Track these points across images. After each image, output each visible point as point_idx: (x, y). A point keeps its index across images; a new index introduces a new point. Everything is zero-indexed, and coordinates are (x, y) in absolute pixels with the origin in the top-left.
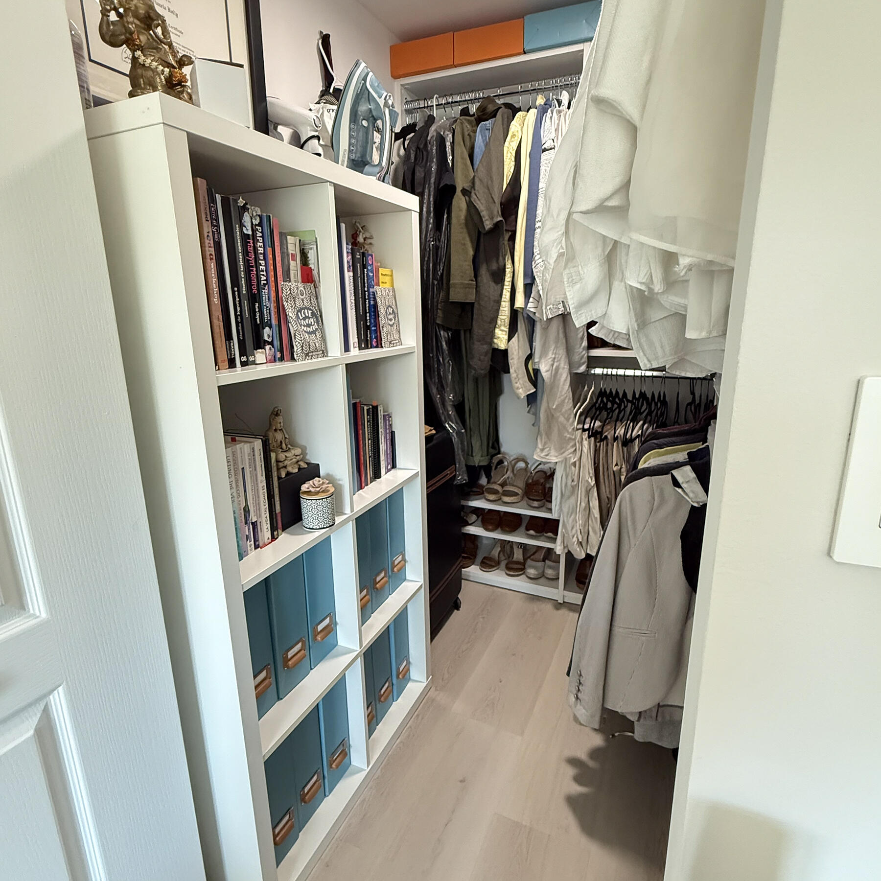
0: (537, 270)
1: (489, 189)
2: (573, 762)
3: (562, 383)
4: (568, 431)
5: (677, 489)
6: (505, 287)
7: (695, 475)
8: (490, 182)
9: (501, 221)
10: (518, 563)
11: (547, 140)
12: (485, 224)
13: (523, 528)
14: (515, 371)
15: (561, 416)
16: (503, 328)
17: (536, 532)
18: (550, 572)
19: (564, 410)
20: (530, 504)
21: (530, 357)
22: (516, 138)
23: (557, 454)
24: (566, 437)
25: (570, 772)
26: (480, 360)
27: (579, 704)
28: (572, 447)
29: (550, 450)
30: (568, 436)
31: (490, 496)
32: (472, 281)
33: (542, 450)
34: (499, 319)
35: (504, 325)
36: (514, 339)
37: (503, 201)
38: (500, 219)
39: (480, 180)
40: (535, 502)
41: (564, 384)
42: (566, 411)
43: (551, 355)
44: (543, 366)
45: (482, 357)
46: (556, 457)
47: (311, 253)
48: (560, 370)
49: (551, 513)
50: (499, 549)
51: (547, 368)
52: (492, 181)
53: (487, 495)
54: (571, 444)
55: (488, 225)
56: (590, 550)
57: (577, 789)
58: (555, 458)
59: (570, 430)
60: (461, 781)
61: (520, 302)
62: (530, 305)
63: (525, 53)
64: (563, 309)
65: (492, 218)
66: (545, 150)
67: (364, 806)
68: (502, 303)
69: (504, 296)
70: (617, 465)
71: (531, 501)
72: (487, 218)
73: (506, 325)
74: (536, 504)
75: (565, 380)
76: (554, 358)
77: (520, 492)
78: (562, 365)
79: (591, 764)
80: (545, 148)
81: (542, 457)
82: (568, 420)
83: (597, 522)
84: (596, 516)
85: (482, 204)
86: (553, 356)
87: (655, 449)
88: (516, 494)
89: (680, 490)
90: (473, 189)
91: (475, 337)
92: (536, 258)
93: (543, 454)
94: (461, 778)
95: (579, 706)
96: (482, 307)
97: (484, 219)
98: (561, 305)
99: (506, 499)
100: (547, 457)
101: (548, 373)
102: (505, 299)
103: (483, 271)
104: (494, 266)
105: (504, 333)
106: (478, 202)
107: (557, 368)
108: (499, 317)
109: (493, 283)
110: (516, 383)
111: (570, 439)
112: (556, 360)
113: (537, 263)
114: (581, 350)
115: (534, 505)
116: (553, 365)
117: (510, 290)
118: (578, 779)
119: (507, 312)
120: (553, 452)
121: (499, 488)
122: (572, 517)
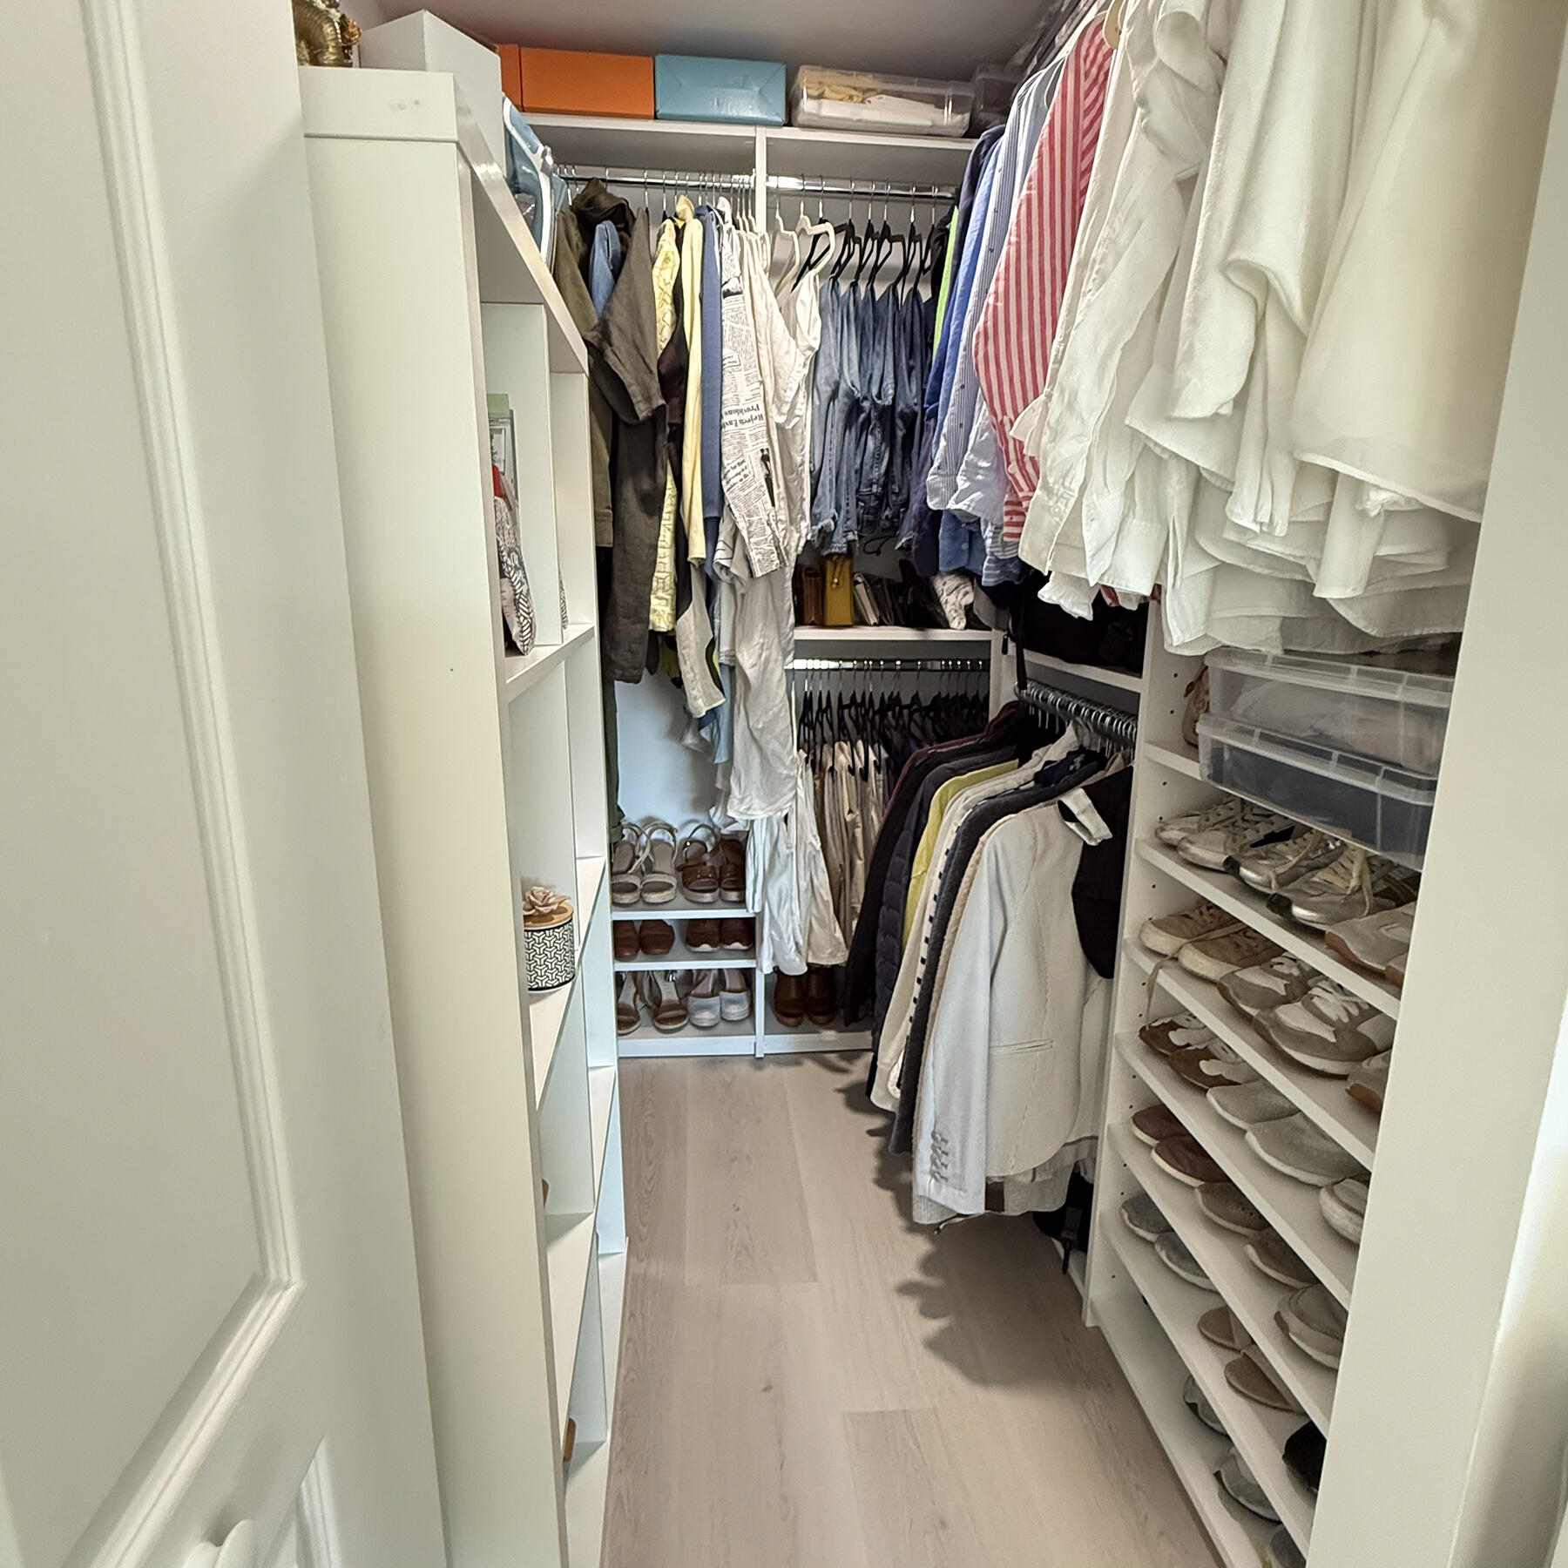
0: (732, 495)
1: (636, 347)
2: (907, 1289)
3: (775, 684)
4: (784, 764)
5: (1068, 823)
6: (663, 522)
7: (1090, 801)
8: (638, 335)
9: (663, 405)
10: (672, 1007)
11: (730, 275)
12: (636, 408)
13: (678, 944)
14: (692, 668)
15: (773, 741)
16: (660, 594)
17: (713, 945)
18: (736, 1011)
19: (778, 730)
20: (694, 899)
21: (712, 645)
22: (670, 264)
23: (764, 805)
24: (781, 774)
25: (911, 1305)
26: (630, 651)
27: (944, 1186)
28: (791, 790)
29: (751, 800)
30: (785, 772)
31: (624, 897)
32: (608, 508)
33: (742, 801)
34: (654, 579)
35: (663, 588)
36: (688, 614)
37: (663, 371)
38: (662, 402)
39: (620, 330)
40: (708, 895)
41: (778, 687)
42: (782, 730)
43: (757, 639)
44: (746, 657)
45: (634, 647)
46: (763, 809)
47: (499, 439)
48: (771, 665)
49: (745, 907)
50: (633, 990)
51: (752, 661)
52: (642, 334)
53: (618, 896)
54: (790, 785)
55: (643, 411)
56: (814, 955)
57: (933, 1326)
58: (760, 812)
59: (787, 763)
60: (766, 1390)
61: (698, 549)
62: (719, 555)
63: (656, 118)
64: (778, 561)
65: (648, 399)
66: (727, 294)
67: (626, 1508)
68: (660, 550)
69: (661, 538)
70: (850, 811)
71: (699, 894)
72: (640, 398)
73: (667, 588)
74: (708, 897)
75: (780, 680)
76: (763, 645)
77: (673, 881)
78: (774, 655)
79: (932, 1282)
80: (728, 290)
81: (742, 813)
82: (784, 746)
83: (827, 908)
84: (825, 898)
85: (628, 372)
86: (761, 641)
87: (952, 777)
88: (669, 886)
89: (1072, 826)
90: (606, 345)
91: (620, 610)
92: (730, 475)
93: (744, 807)
94: (764, 1386)
95: (944, 1189)
96: (629, 557)
97: (634, 401)
98: (775, 555)
99: (654, 898)
100: (749, 812)
101: (756, 668)
102: (663, 544)
103: (629, 493)
104: (646, 485)
105: (664, 602)
106: (621, 368)
107: (767, 661)
108: (656, 574)
109: (643, 514)
110: (693, 689)
111: (788, 776)
112: (765, 647)
113: (731, 483)
114: (788, 630)
115: (705, 900)
116: (760, 655)
117: (671, 527)
118: (927, 1312)
119: (667, 566)
120: (756, 803)
121: (635, 881)
122: (787, 906)
